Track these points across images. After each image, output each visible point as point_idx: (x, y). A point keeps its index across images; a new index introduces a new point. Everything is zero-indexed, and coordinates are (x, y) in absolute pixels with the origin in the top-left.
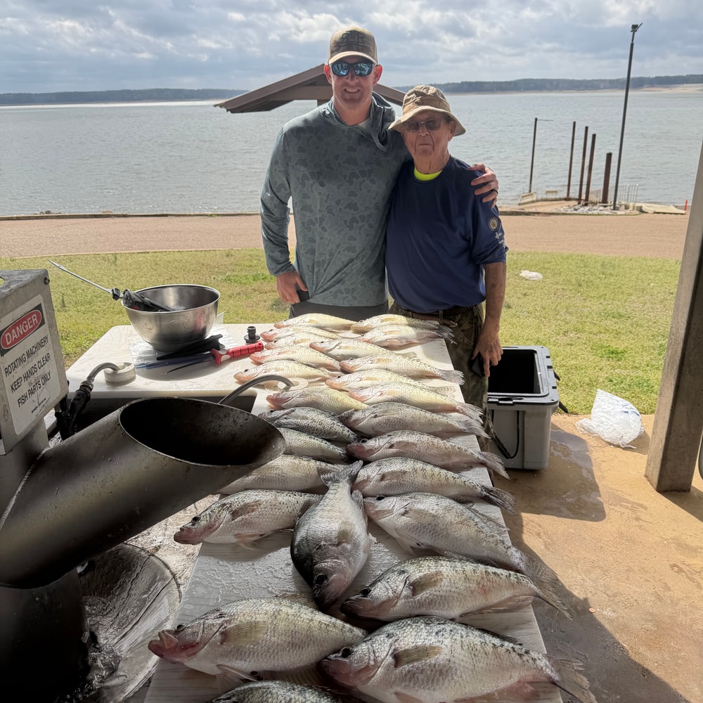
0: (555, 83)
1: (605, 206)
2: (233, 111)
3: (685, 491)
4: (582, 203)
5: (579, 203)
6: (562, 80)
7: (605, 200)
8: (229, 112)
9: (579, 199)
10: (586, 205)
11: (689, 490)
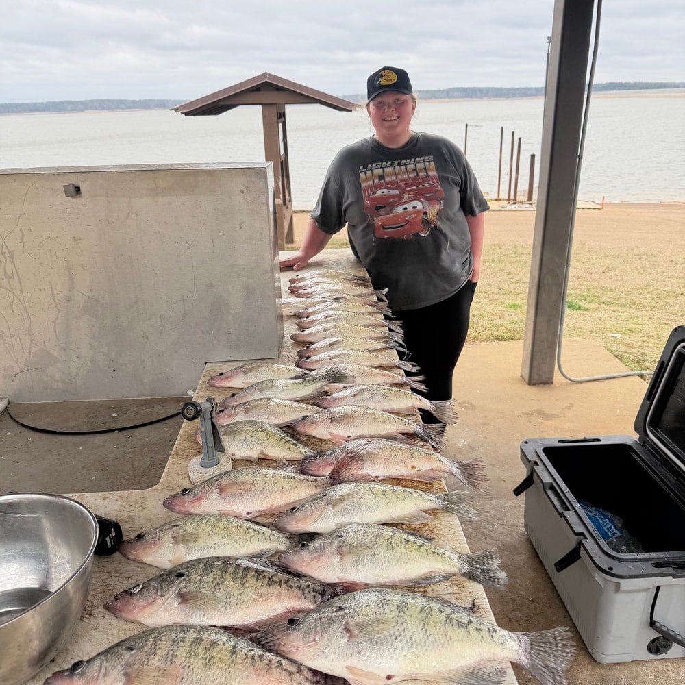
0: (485, 92)
1: (531, 204)
2: (187, 114)
3: (549, 384)
4: (512, 202)
5: (509, 203)
6: (492, 88)
7: (530, 198)
8: (183, 115)
9: (509, 200)
10: (514, 203)
11: (552, 383)
